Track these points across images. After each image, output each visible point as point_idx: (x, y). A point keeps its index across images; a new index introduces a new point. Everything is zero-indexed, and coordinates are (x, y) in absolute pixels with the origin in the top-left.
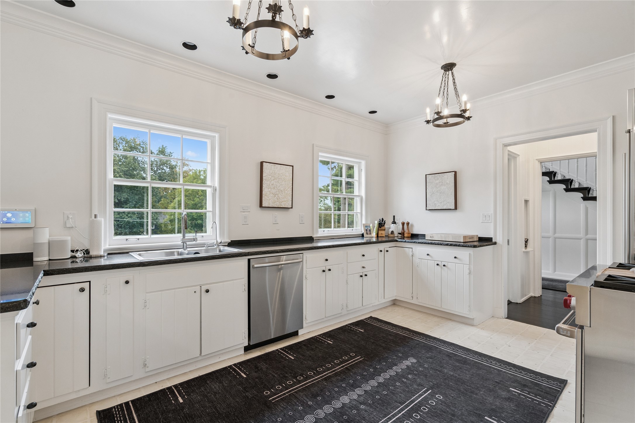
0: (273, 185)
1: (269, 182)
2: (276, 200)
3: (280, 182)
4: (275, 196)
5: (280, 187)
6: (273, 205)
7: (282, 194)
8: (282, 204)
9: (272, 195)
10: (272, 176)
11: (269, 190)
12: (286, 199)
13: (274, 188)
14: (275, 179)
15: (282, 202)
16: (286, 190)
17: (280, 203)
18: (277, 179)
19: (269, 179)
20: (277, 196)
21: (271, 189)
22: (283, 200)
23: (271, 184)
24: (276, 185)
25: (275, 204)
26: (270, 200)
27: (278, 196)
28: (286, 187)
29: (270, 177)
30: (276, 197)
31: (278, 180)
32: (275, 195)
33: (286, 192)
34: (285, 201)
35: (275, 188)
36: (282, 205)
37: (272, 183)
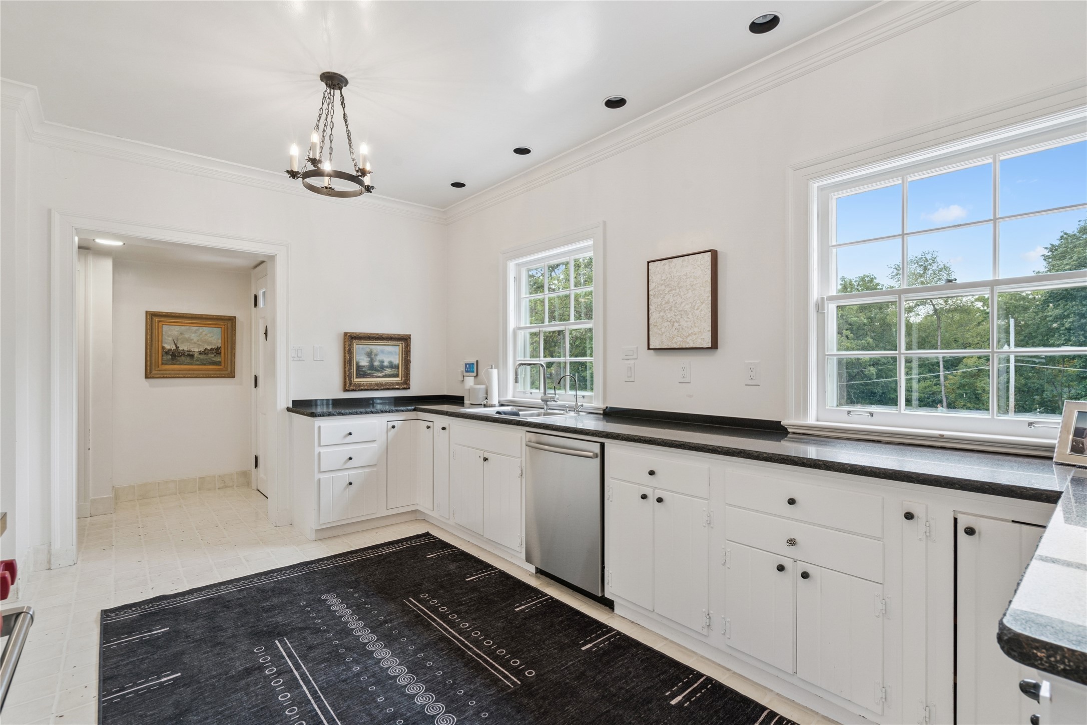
0: (667, 303)
1: (660, 299)
2: (675, 333)
3: (682, 293)
4: (673, 325)
5: (684, 304)
6: (669, 344)
7: (688, 320)
8: (688, 341)
9: (666, 324)
10: (665, 286)
11: (662, 314)
12: (696, 330)
13: (670, 309)
14: (671, 291)
15: (689, 335)
16: (696, 308)
17: (683, 339)
18: (675, 290)
19: (661, 292)
20: (676, 324)
21: (665, 312)
22: (690, 332)
23: (663, 303)
24: (674, 303)
25: (674, 342)
26: (664, 335)
27: (679, 325)
28: (696, 303)
29: (663, 287)
30: (674, 328)
31: (677, 291)
32: (674, 322)
33: (697, 312)
34: (695, 334)
35: (673, 309)
36: (688, 343)
37: (666, 300)
